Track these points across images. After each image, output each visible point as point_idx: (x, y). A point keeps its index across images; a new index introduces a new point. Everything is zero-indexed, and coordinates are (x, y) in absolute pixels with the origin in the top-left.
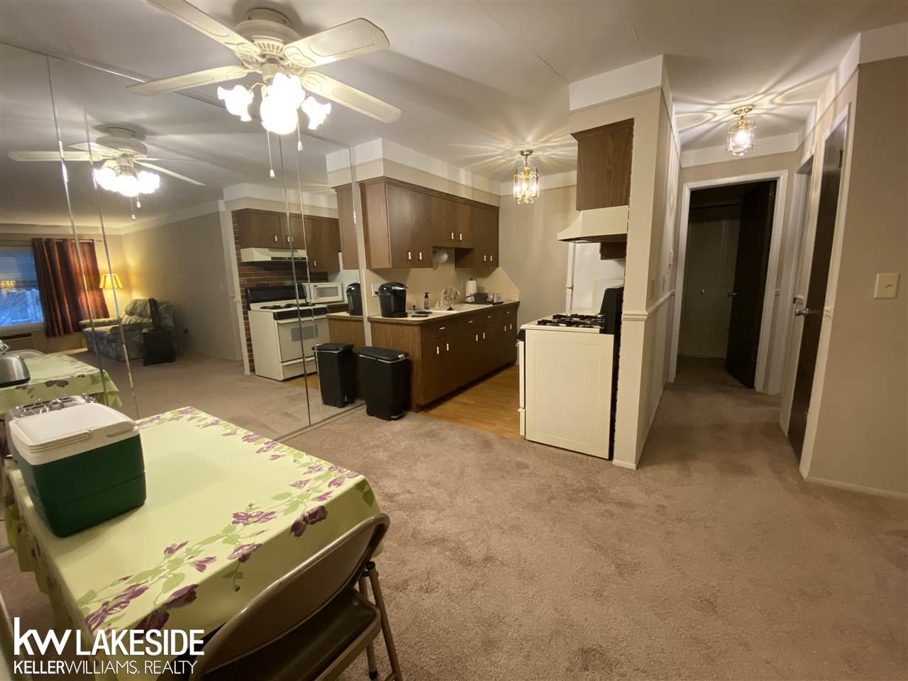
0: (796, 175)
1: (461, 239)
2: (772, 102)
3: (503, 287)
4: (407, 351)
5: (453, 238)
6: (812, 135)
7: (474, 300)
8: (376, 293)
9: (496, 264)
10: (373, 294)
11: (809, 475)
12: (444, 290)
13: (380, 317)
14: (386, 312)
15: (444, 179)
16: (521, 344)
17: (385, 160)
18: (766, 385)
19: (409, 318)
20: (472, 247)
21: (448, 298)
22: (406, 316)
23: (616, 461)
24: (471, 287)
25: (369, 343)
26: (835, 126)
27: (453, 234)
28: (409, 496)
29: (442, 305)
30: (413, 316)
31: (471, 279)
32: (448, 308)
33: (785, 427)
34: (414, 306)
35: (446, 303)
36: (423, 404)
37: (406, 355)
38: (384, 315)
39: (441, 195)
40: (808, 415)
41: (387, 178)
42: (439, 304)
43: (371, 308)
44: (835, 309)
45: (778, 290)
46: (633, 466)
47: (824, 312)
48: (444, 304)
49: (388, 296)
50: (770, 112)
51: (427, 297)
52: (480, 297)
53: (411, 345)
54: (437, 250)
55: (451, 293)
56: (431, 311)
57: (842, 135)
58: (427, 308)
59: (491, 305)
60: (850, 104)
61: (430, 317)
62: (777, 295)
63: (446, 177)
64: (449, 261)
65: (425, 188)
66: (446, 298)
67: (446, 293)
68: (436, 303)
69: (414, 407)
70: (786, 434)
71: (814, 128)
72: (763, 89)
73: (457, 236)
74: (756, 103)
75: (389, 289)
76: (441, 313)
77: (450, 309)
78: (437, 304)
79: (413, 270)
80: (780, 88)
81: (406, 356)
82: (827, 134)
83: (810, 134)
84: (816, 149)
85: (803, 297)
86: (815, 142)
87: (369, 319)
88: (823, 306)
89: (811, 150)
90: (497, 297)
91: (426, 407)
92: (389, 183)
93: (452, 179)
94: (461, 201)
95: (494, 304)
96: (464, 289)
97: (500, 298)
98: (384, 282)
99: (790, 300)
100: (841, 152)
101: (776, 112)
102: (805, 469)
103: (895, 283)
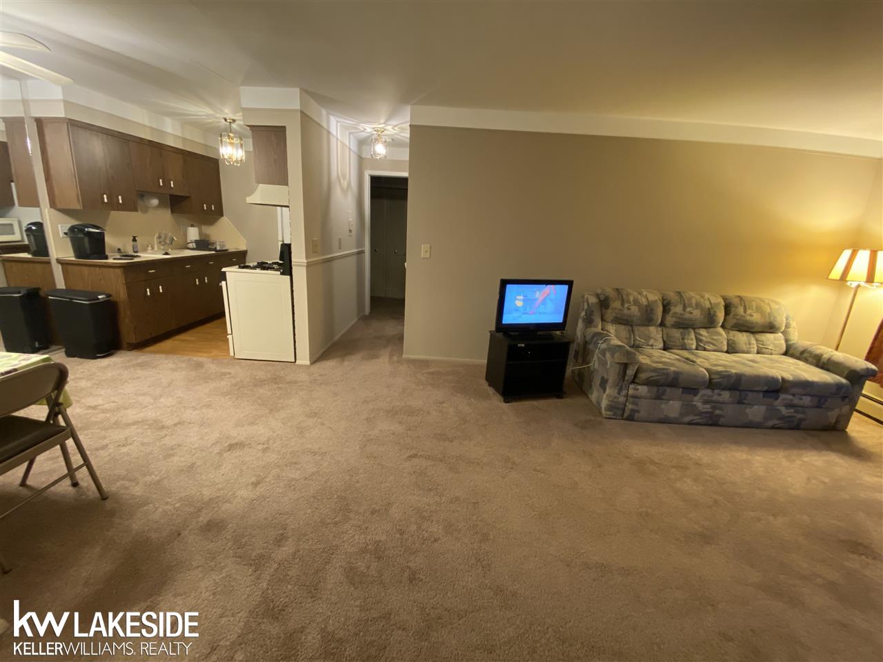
1: (172, 186)
3: (227, 235)
4: (110, 293)
5: (161, 184)
7: (195, 246)
8: (65, 233)
9: (220, 213)
10: (61, 235)
12: (157, 235)
13: (74, 259)
14: (79, 252)
15: (145, 126)
16: (223, 283)
17: (65, 102)
19: (110, 261)
20: (187, 195)
21: (163, 243)
22: (106, 258)
23: (298, 362)
24: (193, 234)
25: (60, 284)
27: (161, 180)
28: (115, 404)
29: (156, 249)
30: (114, 259)
31: (192, 226)
32: (164, 253)
34: (119, 249)
35: (162, 247)
36: (134, 342)
37: (109, 296)
38: (78, 256)
39: (141, 141)
41: (69, 119)
42: (153, 248)
43: (60, 249)
46: (308, 363)
48: (158, 248)
49: (81, 238)
51: (134, 240)
52: (202, 244)
53: (116, 287)
54: (142, 195)
55: (165, 239)
56: (139, 254)
58: (136, 252)
59: (213, 252)
61: (136, 260)
63: (147, 123)
64: (159, 206)
65: (119, 132)
66: (160, 242)
67: (159, 237)
68: (148, 246)
69: (125, 345)
73: (166, 182)
75: (81, 231)
76: (148, 257)
77: (166, 254)
78: (150, 248)
79: (113, 212)
81: (107, 297)
87: (59, 261)
90: (220, 245)
91: (140, 345)
92: (73, 124)
93: (155, 126)
94: (169, 149)
95: (216, 251)
96: (185, 235)
97: (224, 246)
98: (75, 222)
103: (429, 250)
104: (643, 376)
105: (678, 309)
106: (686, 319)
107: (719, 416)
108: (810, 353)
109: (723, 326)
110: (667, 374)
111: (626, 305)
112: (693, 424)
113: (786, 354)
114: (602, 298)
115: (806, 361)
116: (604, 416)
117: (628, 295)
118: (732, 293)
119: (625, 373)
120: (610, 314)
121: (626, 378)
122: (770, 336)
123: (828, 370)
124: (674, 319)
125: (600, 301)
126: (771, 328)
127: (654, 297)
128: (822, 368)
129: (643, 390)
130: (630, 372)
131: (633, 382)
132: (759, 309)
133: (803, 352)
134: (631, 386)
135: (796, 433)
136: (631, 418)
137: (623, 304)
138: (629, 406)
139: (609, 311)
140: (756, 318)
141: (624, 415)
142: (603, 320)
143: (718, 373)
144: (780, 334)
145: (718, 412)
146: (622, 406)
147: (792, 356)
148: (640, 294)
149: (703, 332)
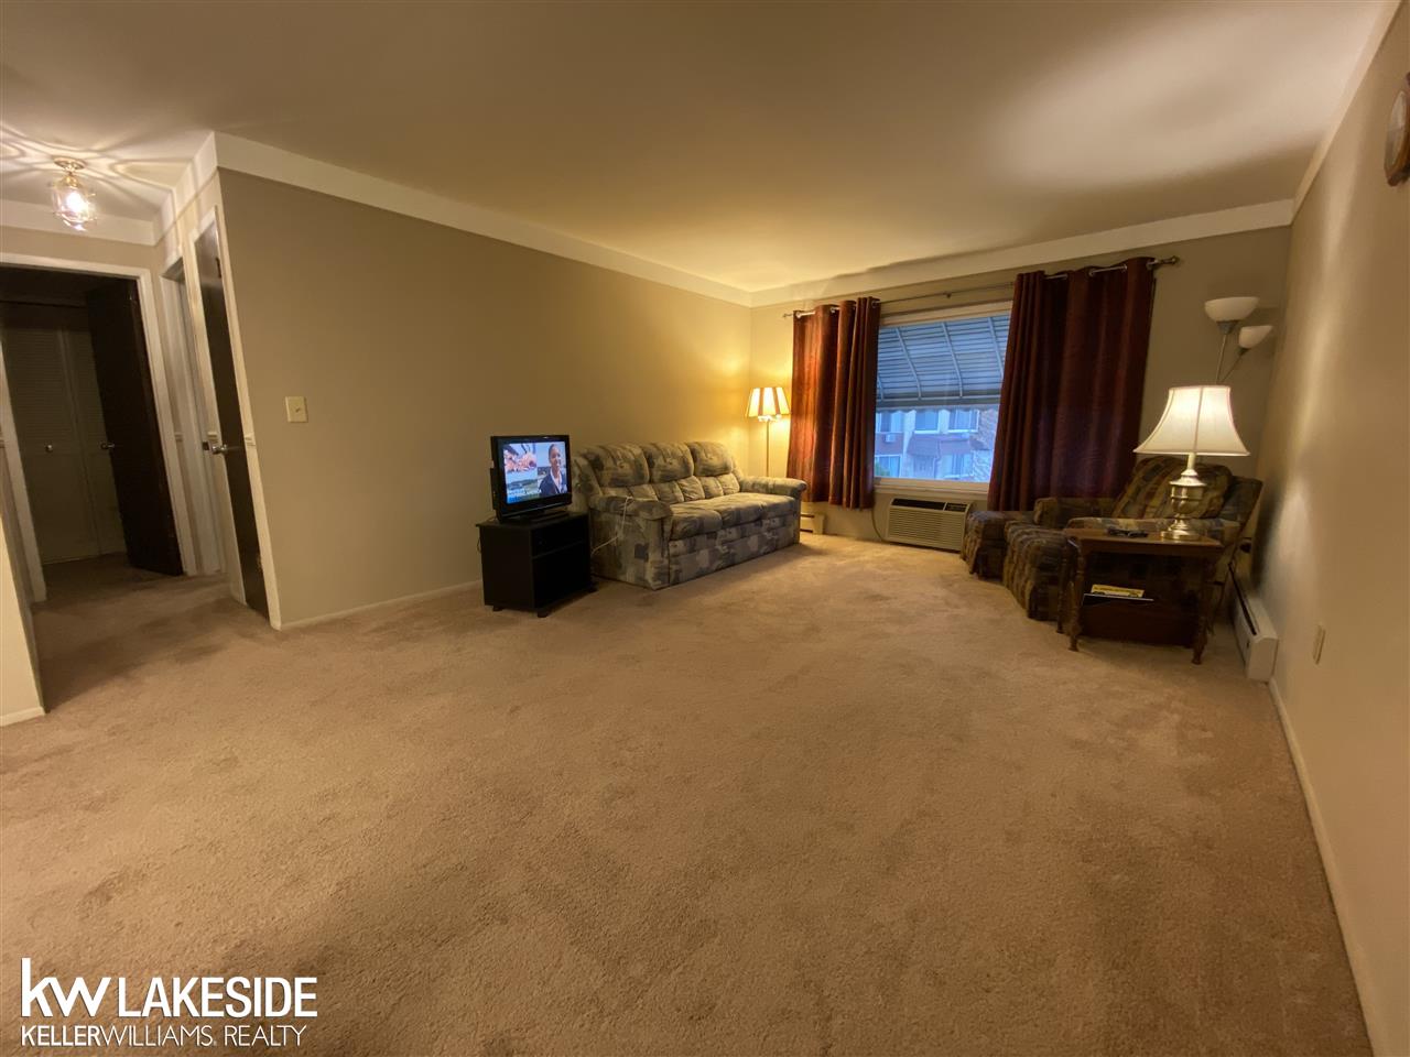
0: (162, 280)
2: (112, 167)
6: (173, 230)
11: (283, 622)
18: (199, 564)
26: (203, 228)
33: (241, 596)
40: (262, 561)
44: (256, 435)
45: (178, 433)
47: (246, 441)
50: (111, 180)
57: (213, 242)
60: (216, 208)
62: (179, 440)
70: (245, 603)
71: (175, 223)
72: (98, 146)
74: (89, 161)
80: (125, 154)
82: (195, 235)
83: (171, 228)
84: (183, 248)
85: (216, 432)
86: (181, 240)
88: (242, 435)
89: (177, 250)
99: (198, 447)
100: (218, 260)
101: (119, 183)
102: (276, 621)
103: (303, 407)
104: (679, 529)
105: (659, 461)
106: (669, 471)
107: (734, 555)
108: (759, 484)
109: (695, 475)
110: (694, 521)
111: (618, 463)
112: (720, 569)
113: (741, 491)
114: (592, 458)
115: (758, 492)
116: (655, 588)
117: (615, 452)
118: (692, 440)
119: (663, 531)
120: (607, 476)
121: (665, 535)
122: (725, 476)
123: (776, 494)
124: (660, 473)
125: (590, 462)
126: (725, 470)
127: (637, 451)
128: (771, 493)
129: (680, 544)
130: (667, 528)
131: (671, 540)
132: (715, 453)
133: (754, 485)
134: (670, 545)
135: (779, 552)
136: (677, 582)
137: (615, 463)
138: (674, 567)
139: (605, 472)
140: (715, 462)
141: (671, 579)
142: (601, 485)
143: (725, 511)
144: (731, 475)
145: (732, 551)
146: (667, 570)
147: (747, 491)
148: (625, 449)
149: (683, 482)
